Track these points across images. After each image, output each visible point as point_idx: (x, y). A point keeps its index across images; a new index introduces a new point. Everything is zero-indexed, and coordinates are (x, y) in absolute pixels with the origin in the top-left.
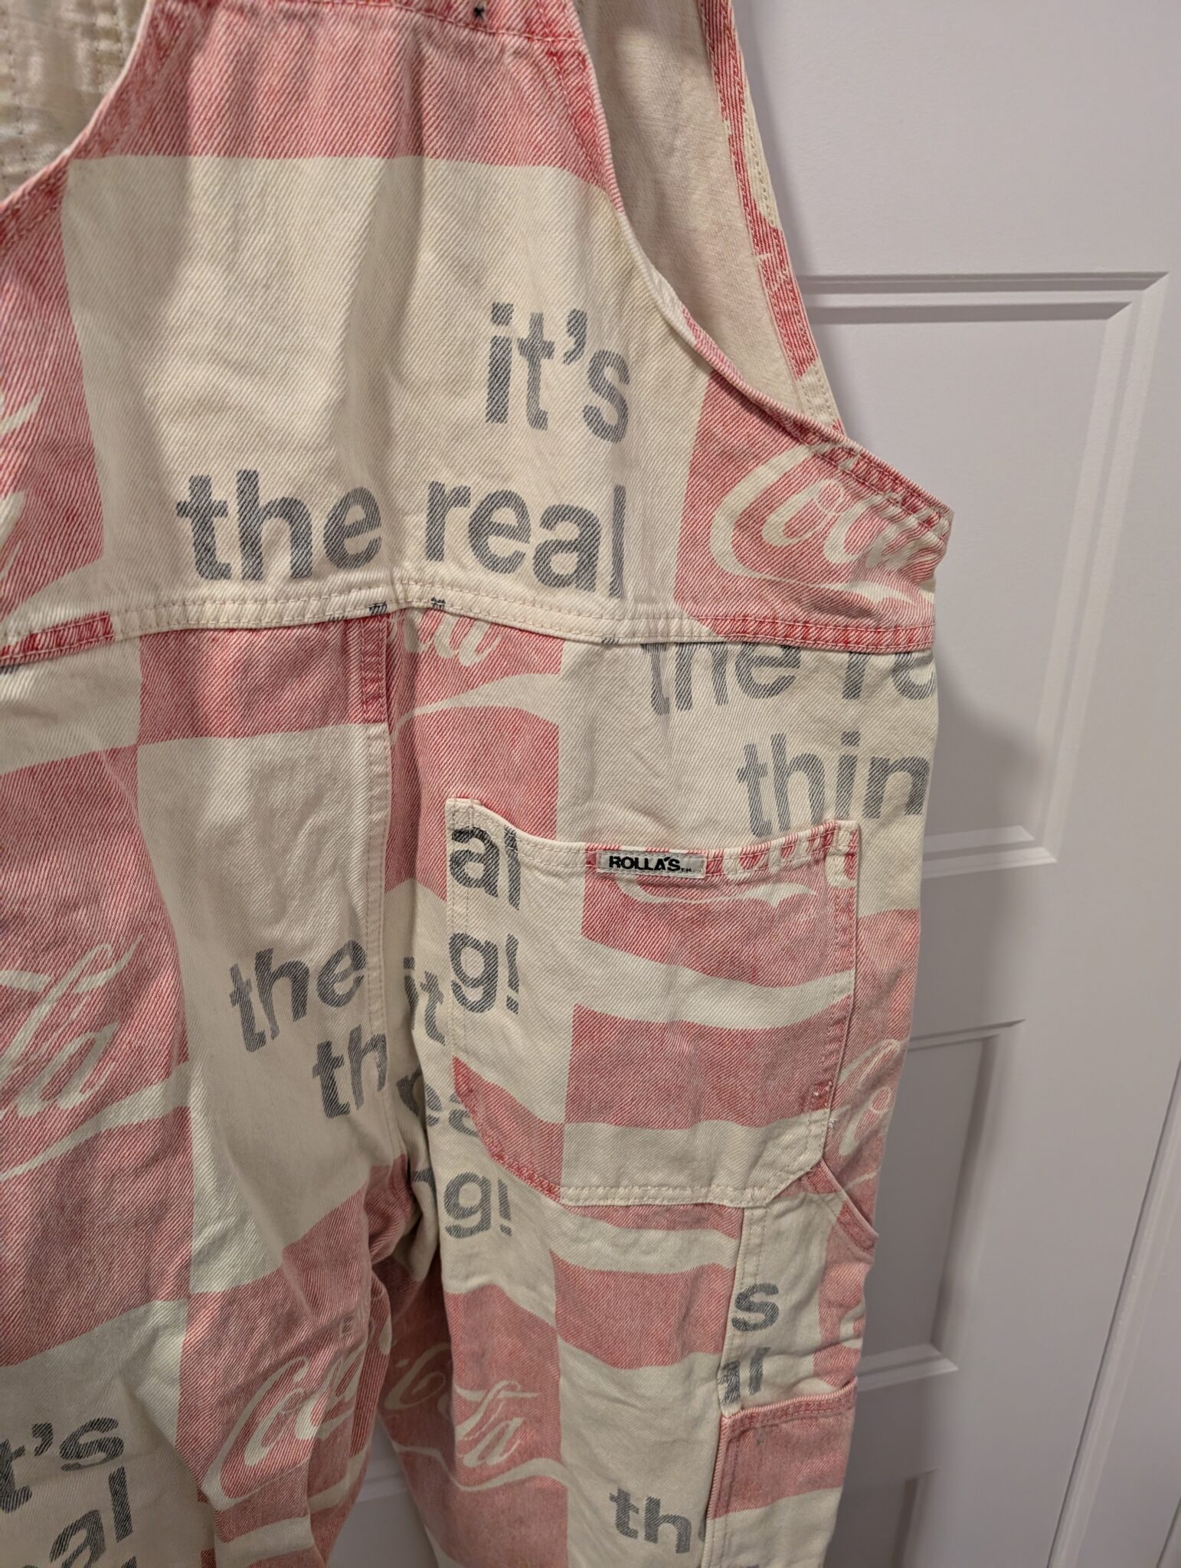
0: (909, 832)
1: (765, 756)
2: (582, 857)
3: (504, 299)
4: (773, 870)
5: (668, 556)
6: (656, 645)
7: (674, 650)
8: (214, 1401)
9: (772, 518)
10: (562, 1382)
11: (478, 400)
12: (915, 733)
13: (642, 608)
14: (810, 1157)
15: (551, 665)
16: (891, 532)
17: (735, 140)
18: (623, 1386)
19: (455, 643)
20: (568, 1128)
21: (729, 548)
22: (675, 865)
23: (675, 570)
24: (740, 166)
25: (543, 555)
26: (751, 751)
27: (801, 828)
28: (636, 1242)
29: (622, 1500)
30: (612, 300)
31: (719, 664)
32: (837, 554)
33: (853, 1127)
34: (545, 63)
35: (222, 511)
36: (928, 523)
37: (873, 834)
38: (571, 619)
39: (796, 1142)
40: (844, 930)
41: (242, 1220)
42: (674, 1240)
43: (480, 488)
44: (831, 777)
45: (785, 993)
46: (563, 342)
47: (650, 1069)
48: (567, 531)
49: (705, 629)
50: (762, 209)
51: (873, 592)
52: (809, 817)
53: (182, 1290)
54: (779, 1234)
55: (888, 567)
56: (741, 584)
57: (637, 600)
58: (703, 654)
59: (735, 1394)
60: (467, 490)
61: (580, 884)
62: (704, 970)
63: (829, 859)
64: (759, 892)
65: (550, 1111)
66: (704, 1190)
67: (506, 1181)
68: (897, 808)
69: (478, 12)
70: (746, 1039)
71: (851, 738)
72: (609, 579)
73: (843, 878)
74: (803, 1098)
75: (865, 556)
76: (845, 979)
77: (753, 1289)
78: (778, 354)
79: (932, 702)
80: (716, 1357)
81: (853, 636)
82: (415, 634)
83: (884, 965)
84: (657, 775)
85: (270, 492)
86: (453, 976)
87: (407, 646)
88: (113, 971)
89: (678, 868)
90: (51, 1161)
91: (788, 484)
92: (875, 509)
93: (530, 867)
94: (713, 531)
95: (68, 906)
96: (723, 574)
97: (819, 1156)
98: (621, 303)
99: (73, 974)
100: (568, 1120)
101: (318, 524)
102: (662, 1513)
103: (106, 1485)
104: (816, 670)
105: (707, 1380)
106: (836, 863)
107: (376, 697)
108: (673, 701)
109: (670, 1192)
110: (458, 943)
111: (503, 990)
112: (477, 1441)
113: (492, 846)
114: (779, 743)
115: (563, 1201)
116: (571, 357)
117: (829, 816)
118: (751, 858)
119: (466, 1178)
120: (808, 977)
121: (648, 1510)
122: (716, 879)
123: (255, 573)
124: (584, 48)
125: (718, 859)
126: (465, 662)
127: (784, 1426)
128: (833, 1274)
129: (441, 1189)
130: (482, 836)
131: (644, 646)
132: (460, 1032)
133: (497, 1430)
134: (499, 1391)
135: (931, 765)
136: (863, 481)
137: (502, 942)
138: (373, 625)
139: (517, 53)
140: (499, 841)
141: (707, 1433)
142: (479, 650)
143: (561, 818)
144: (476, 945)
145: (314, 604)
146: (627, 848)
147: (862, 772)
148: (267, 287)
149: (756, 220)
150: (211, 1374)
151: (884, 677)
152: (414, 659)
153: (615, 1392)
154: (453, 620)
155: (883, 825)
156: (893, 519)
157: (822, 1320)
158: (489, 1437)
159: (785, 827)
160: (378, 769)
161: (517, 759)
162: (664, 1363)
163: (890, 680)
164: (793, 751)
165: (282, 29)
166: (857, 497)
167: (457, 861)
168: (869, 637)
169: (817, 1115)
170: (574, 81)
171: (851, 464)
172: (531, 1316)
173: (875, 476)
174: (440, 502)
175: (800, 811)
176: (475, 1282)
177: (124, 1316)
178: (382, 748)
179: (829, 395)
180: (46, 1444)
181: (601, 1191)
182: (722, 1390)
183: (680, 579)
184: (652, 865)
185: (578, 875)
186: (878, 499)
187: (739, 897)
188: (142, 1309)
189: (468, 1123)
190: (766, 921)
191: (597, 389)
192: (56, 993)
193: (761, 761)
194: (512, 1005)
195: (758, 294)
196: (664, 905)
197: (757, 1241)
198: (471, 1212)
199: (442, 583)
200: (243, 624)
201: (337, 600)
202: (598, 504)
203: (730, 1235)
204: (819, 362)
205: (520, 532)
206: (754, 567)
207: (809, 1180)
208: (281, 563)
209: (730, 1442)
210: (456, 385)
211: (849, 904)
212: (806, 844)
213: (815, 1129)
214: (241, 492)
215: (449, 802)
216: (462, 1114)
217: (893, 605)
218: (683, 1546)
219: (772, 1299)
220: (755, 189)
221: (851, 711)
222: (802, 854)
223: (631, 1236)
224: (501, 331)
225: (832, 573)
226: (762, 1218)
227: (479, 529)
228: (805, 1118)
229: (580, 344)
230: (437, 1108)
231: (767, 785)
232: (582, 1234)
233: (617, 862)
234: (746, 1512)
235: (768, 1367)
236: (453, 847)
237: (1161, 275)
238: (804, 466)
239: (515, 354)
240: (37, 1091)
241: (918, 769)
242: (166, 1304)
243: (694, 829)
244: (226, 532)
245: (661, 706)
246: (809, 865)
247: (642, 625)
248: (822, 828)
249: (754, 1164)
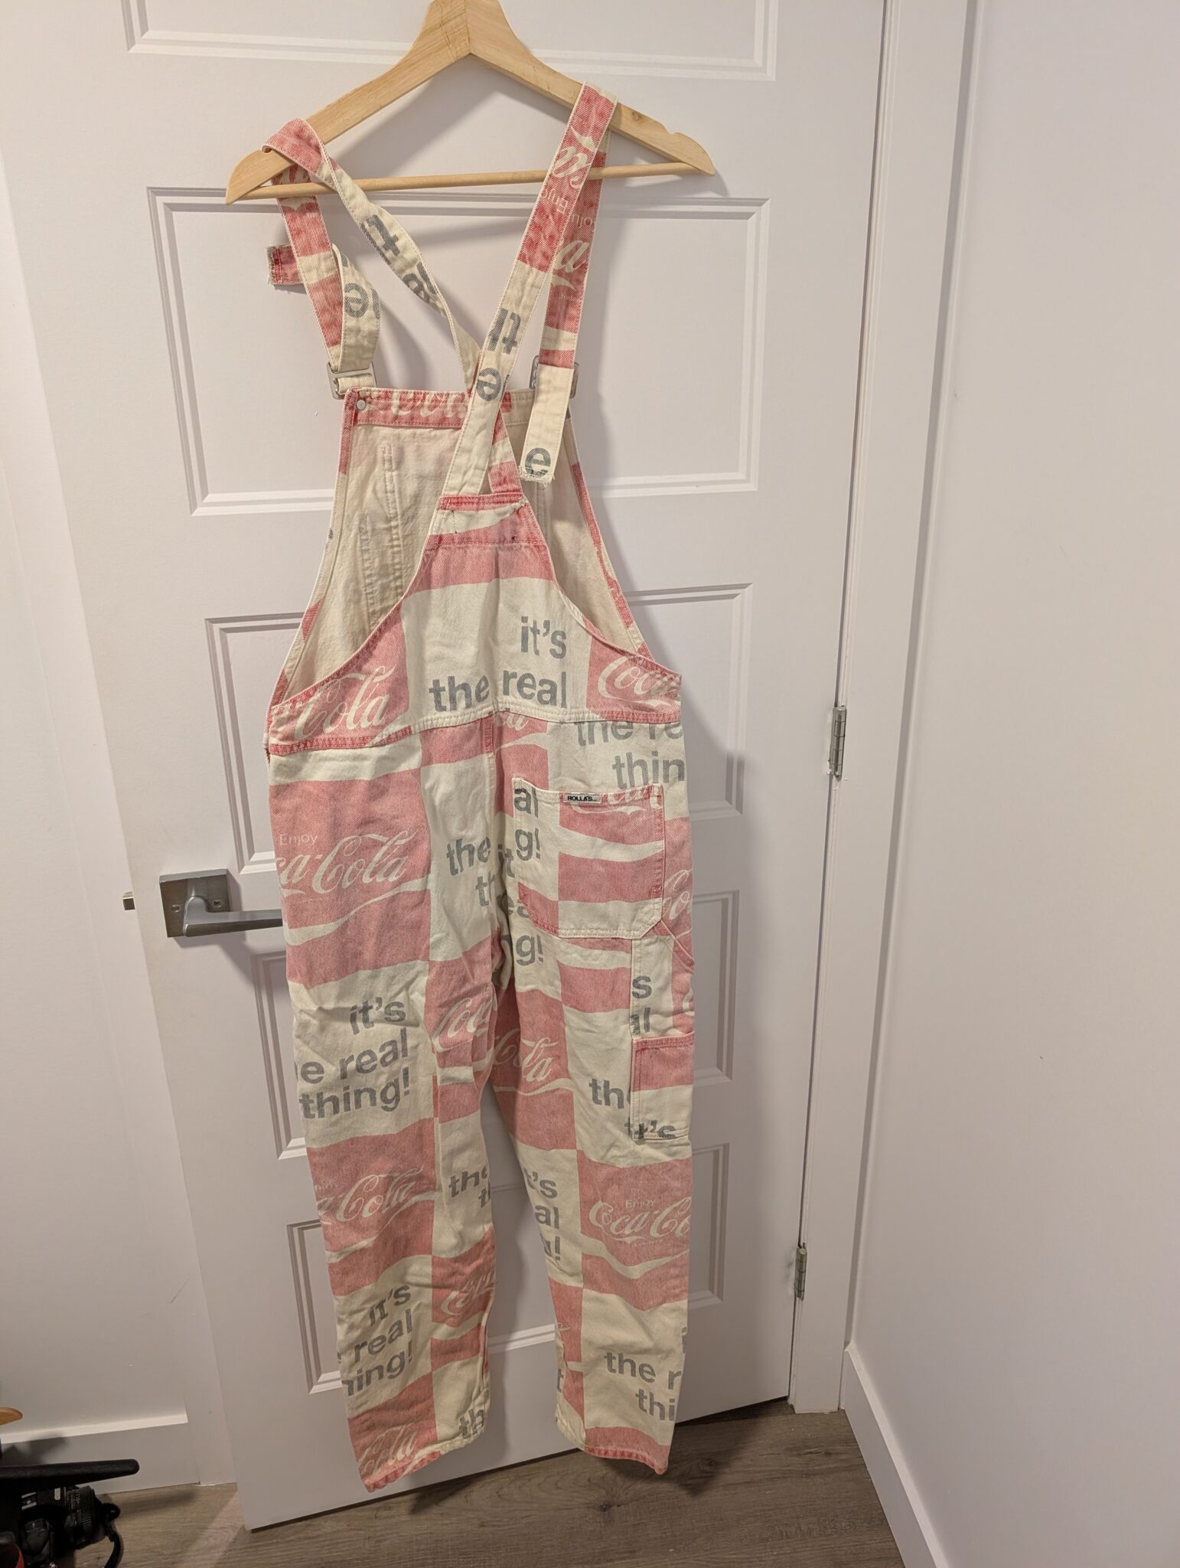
0: (681, 787)
1: (624, 760)
2: (558, 796)
3: (525, 615)
4: (627, 801)
5: (583, 692)
6: (580, 723)
7: (586, 724)
8: (437, 1004)
9: (617, 680)
10: (567, 1029)
11: (519, 645)
12: (676, 751)
13: (573, 710)
14: (657, 918)
15: (544, 730)
16: (659, 683)
17: (599, 553)
18: (588, 1022)
19: (514, 723)
20: (560, 903)
21: (605, 689)
22: (590, 799)
23: (586, 697)
24: (601, 561)
25: (540, 694)
26: (618, 759)
27: (639, 786)
28: (590, 955)
29: (594, 1085)
30: (559, 614)
31: (604, 728)
32: (639, 691)
33: (674, 908)
34: (535, 549)
35: (443, 689)
36: (671, 679)
37: (668, 789)
38: (550, 715)
39: (649, 911)
40: (659, 825)
41: (448, 934)
42: (605, 955)
43: (520, 672)
44: (650, 767)
45: (636, 847)
46: (543, 630)
47: (588, 877)
48: (547, 687)
49: (598, 716)
50: (610, 574)
51: (654, 703)
52: (642, 782)
53: (426, 958)
54: (648, 954)
55: (660, 694)
56: (610, 701)
57: (571, 708)
58: (598, 725)
59: (637, 1031)
60: (516, 673)
61: (558, 807)
62: (606, 839)
63: (651, 798)
64: (622, 809)
65: (553, 896)
66: (615, 932)
67: (540, 935)
68: (675, 779)
69: (513, 538)
70: (623, 865)
71: (655, 753)
72: (561, 702)
73: (657, 805)
74: (650, 892)
75: (650, 691)
76: (661, 844)
77: (640, 978)
78: (620, 621)
79: (681, 739)
80: (627, 1010)
81: (649, 718)
82: (501, 720)
83: (677, 839)
84: (582, 767)
85: (458, 682)
86: (517, 848)
87: (498, 725)
88: (408, 840)
89: (592, 800)
90: (385, 899)
91: (620, 669)
92: (652, 676)
93: (541, 801)
94: (599, 684)
95: (394, 817)
96: (604, 698)
97: (660, 918)
98: (562, 615)
99: (395, 839)
100: (560, 899)
101: (473, 690)
102: (611, 1088)
103: (399, 1032)
104: (639, 729)
105: (625, 1023)
106: (653, 800)
107: (489, 744)
108: (587, 741)
109: (601, 932)
110: (519, 833)
111: (535, 851)
112: (532, 1067)
113: (528, 795)
114: (629, 756)
115: (560, 936)
116: (545, 634)
117: (650, 782)
118: (618, 796)
119: (525, 938)
120: (646, 841)
121: (605, 1087)
122: (606, 804)
123: (454, 708)
124: (546, 545)
125: (606, 797)
126: (517, 729)
127: (661, 1049)
128: (677, 978)
129: (514, 942)
130: (525, 791)
131: (575, 723)
132: (520, 870)
133: (541, 1062)
134: (541, 1044)
135: (685, 762)
136: (646, 667)
137: (533, 831)
138: (489, 719)
139: (526, 547)
140: (531, 793)
141: (626, 1046)
142: (521, 725)
143: (550, 782)
144: (525, 834)
145: (473, 715)
146: (574, 793)
147: (661, 765)
148: (455, 621)
149: (608, 578)
150: (436, 993)
151: (663, 731)
152: (501, 729)
153: (586, 1026)
154: (513, 715)
155: (670, 785)
156: (658, 679)
157: (674, 999)
158: (537, 1066)
159: (633, 786)
160: (492, 769)
161: (535, 762)
162: (605, 1011)
163: (665, 732)
164: (635, 758)
165: (457, 551)
166: (645, 672)
167: (517, 801)
168: (654, 718)
169: (657, 900)
170: (543, 553)
171: (641, 662)
172: (553, 999)
173: (649, 666)
174: (507, 677)
175: (639, 780)
176: (530, 987)
177: (407, 963)
178: (493, 761)
179: (639, 633)
180: (380, 1006)
181: (574, 931)
182: (632, 1027)
183: (588, 700)
184: (583, 799)
185: (557, 803)
186: (652, 673)
187: (614, 810)
188: (413, 962)
189: (525, 912)
190: (625, 820)
191: (554, 643)
192: (390, 843)
193: (622, 762)
194: (538, 856)
195: (611, 601)
196: (589, 814)
197: (639, 955)
198: (527, 954)
199: (509, 703)
200: (451, 725)
201: (479, 713)
202: (556, 678)
203: (627, 952)
204: (634, 622)
205: (533, 687)
206: (614, 695)
207: (656, 929)
208: (462, 704)
209: (637, 1052)
210: (511, 642)
211: (660, 815)
212: (640, 792)
213: (656, 906)
214: (449, 683)
215: (513, 779)
216: (523, 908)
217: (662, 707)
218: (621, 1105)
219: (648, 984)
220: (607, 568)
221: (654, 743)
222: (639, 796)
223: (587, 952)
224: (524, 625)
225: (638, 697)
226: (640, 945)
227: (521, 685)
228: (652, 901)
229: (548, 630)
230: (513, 906)
231: (625, 771)
232: (568, 950)
233: (570, 798)
234: (648, 1091)
235: (652, 1019)
236: (515, 796)
237: (750, 584)
238: (626, 663)
239: (530, 631)
240: (382, 874)
241: (680, 764)
242: (422, 962)
243: (597, 786)
244: (445, 696)
245: (582, 743)
246: (642, 800)
247: (573, 716)
248: (646, 786)
249: (633, 920)
